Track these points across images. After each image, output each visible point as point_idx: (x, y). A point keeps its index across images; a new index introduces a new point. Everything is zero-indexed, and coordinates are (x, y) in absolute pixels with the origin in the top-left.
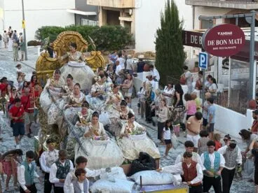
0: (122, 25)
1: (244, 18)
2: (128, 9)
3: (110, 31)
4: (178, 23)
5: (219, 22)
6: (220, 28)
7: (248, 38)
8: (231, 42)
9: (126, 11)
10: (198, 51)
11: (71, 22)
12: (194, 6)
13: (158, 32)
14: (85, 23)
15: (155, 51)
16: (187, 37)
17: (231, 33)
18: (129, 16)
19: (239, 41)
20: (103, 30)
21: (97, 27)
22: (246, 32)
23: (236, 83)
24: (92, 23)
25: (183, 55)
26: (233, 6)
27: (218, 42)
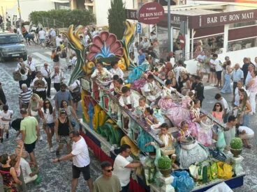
0: (87, 8)
3: (79, 13)
4: (122, 4)
7: (166, 12)
8: (155, 14)
10: (136, 21)
11: (52, 8)
13: (109, 11)
14: (62, 8)
16: (128, 14)
17: (155, 8)
18: (91, 2)
19: (161, 13)
20: (74, 12)
21: (70, 10)
22: (166, 8)
24: (67, 8)
27: (147, 15)
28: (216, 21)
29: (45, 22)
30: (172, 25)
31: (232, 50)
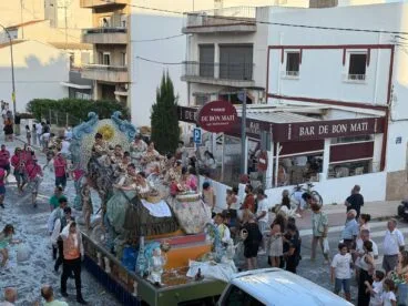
0: (118, 99)
1: (236, 95)
2: (124, 83)
3: (105, 105)
4: (173, 99)
5: (214, 98)
6: (214, 104)
7: (240, 115)
8: (224, 118)
9: (122, 86)
10: (193, 126)
11: (64, 95)
12: (189, 83)
13: (154, 107)
14: (79, 96)
15: (150, 126)
16: (182, 113)
17: (223, 110)
18: (125, 90)
19: (232, 117)
20: (98, 104)
21: (92, 100)
22: (239, 109)
23: (229, 158)
24: (86, 97)
25: (178, 130)
26: (226, 83)
27: (212, 118)
28: (312, 132)
29: (53, 116)
30: (248, 134)
31: (335, 177)
